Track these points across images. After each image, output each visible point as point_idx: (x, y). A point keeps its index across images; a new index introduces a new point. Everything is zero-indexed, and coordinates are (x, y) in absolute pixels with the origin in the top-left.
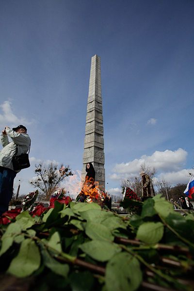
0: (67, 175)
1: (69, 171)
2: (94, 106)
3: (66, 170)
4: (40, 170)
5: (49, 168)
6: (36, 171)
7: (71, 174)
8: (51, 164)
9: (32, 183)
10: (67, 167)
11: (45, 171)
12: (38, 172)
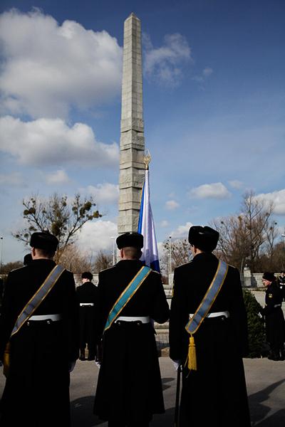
0: (90, 218)
1: (93, 209)
2: (130, 142)
3: (88, 206)
4: (32, 211)
5: (52, 204)
6: (26, 213)
7: (97, 215)
8: (56, 195)
9: (18, 236)
10: (88, 200)
11: (44, 212)
12: (29, 215)
